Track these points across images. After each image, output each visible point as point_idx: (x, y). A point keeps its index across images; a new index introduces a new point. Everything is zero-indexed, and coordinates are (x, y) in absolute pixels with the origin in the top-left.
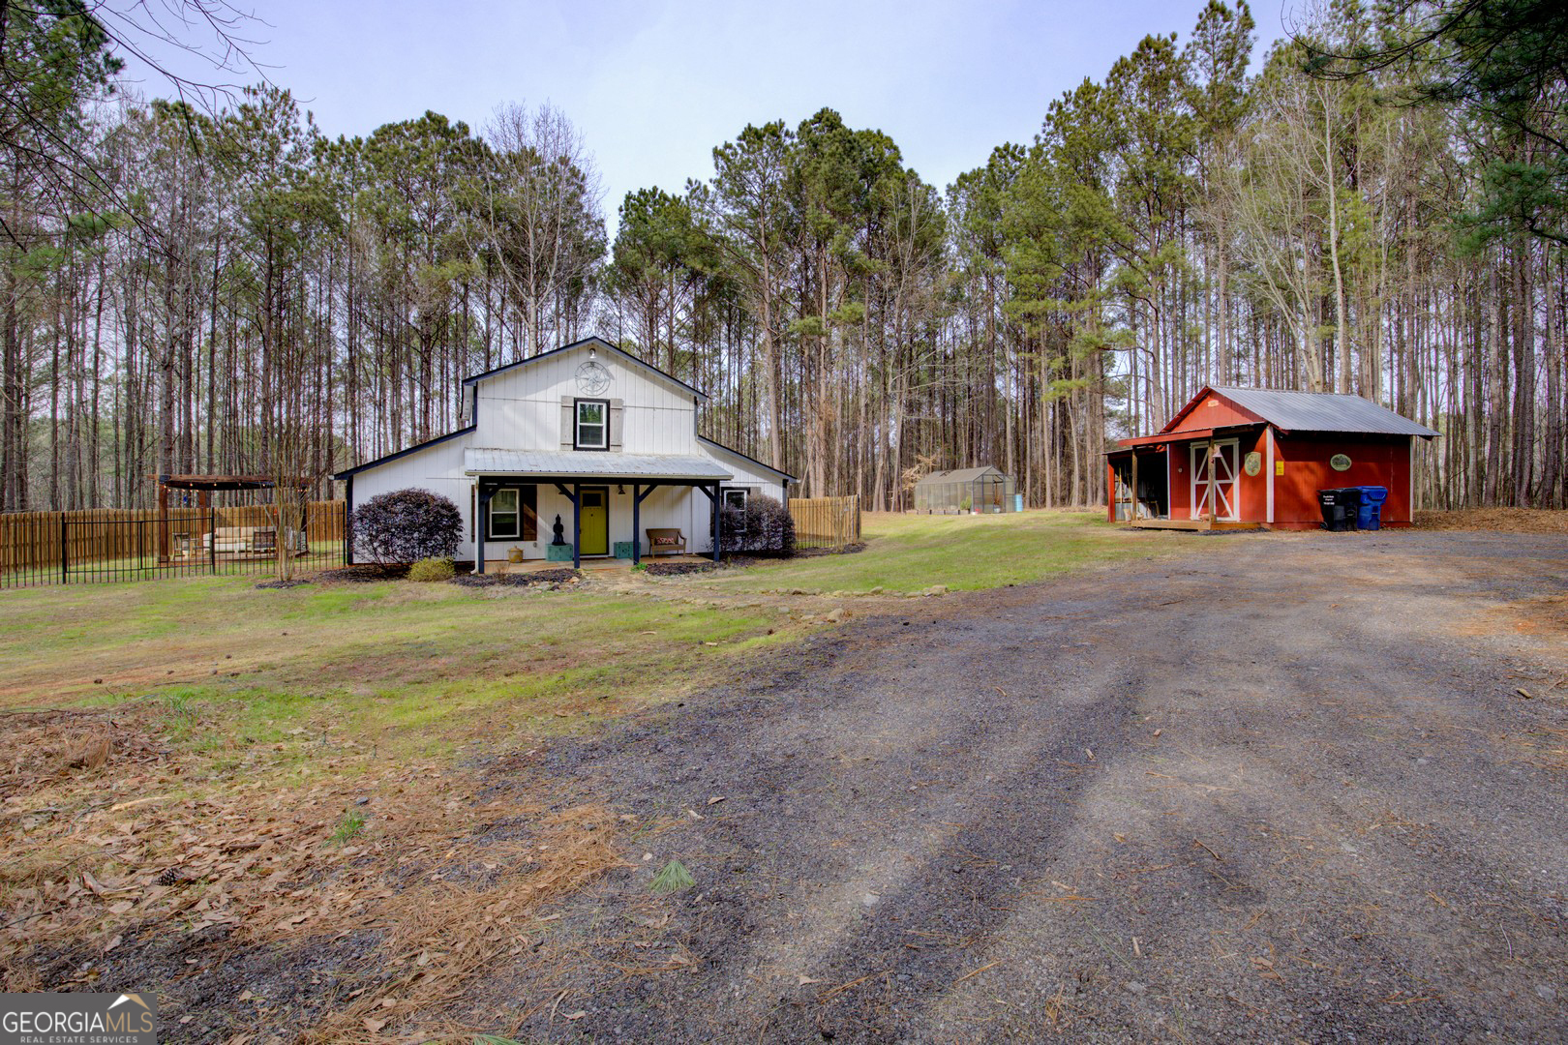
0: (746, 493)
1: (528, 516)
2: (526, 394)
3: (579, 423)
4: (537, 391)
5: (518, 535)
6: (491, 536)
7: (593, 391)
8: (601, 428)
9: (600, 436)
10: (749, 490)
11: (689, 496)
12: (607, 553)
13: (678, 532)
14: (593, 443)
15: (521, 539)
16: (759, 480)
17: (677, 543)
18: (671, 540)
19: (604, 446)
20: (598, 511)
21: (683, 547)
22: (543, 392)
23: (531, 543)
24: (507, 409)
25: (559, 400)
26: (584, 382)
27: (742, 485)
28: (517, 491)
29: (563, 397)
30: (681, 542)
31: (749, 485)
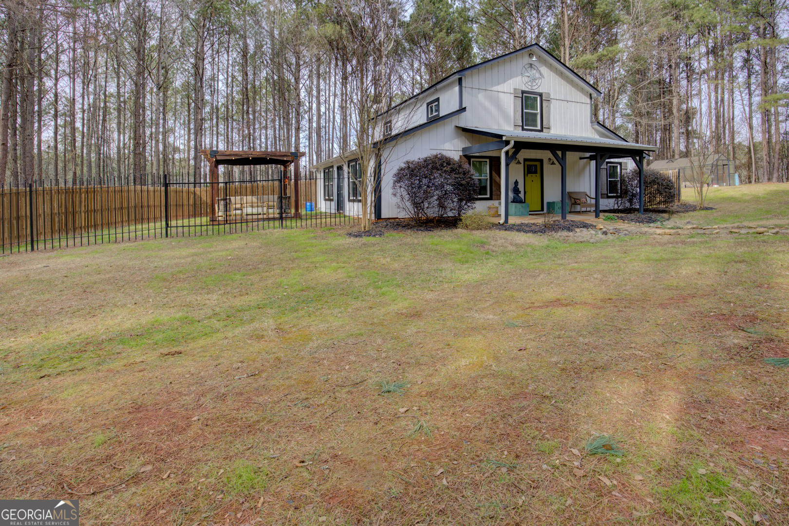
0: (619, 167)
1: (495, 181)
2: (492, 86)
3: (524, 110)
4: (499, 84)
5: (488, 196)
7: (532, 86)
10: (621, 164)
12: (543, 210)
13: (586, 194)
15: (491, 199)
18: (584, 200)
19: (539, 128)
20: (536, 178)
22: (502, 85)
23: (496, 202)
24: (481, 96)
25: (512, 91)
26: (527, 79)
28: (488, 160)
29: (515, 89)
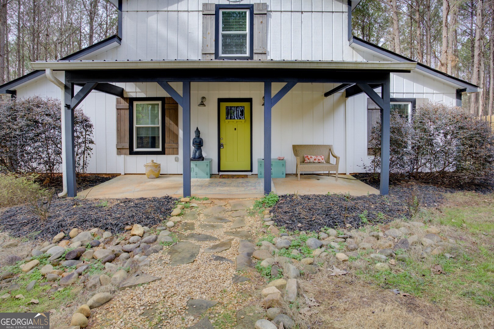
0: (410, 106)
1: (170, 130)
2: (169, 4)
3: (221, 32)
4: (179, 1)
5: (159, 149)
6: (135, 149)
8: (245, 36)
9: (243, 45)
10: (413, 102)
11: (342, 108)
12: (251, 171)
13: (330, 149)
14: (237, 52)
15: (162, 153)
16: (426, 89)
17: (328, 162)
18: (321, 158)
19: (247, 54)
20: (242, 125)
21: (336, 167)
22: (185, 1)
23: (173, 157)
25: (201, 8)
27: (405, 96)
28: (160, 103)
29: (205, 6)
30: (333, 160)
31: (414, 96)
